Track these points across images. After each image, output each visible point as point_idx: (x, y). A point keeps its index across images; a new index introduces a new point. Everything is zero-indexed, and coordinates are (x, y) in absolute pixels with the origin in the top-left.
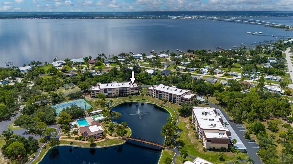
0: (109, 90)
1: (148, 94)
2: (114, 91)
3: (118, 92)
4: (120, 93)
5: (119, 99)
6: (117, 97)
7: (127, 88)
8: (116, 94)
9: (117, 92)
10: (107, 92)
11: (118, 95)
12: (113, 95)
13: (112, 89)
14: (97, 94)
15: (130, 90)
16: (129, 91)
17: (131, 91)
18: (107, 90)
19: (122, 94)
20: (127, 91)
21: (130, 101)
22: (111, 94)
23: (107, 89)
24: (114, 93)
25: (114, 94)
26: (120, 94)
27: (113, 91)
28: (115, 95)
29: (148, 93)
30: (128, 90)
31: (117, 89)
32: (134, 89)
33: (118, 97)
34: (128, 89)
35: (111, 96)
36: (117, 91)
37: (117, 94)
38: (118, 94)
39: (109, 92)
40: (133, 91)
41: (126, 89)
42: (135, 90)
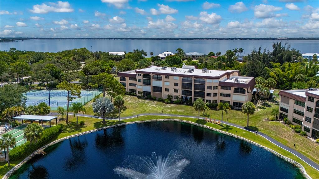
0: (154, 78)
1: (282, 117)
2: (168, 84)
3: (179, 88)
4: (184, 92)
5: (172, 108)
6: (172, 102)
7: (207, 81)
8: (172, 92)
9: (176, 88)
10: (149, 84)
11: (177, 97)
12: (164, 94)
13: (163, 77)
14: (131, 84)
15: (215, 88)
16: (212, 91)
17: (222, 95)
18: (149, 76)
19: (189, 97)
20: (207, 91)
21: (198, 121)
22: (158, 89)
23: (151, 74)
24: (167, 90)
25: (167, 93)
26: (184, 96)
27: (166, 83)
28: (170, 97)
29: (282, 109)
30: (209, 88)
31: (177, 78)
32: (233, 89)
33: (176, 103)
34: (208, 82)
35: (158, 97)
36: (176, 84)
37: (176, 94)
38: (179, 94)
39: (155, 83)
40: (229, 96)
41: (204, 82)
42: (236, 91)
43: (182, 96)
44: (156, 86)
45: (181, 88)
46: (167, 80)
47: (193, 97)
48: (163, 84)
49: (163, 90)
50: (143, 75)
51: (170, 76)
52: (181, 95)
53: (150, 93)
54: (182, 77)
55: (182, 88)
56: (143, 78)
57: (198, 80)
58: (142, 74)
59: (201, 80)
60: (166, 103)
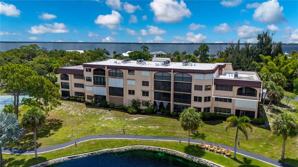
0: (111, 75)
2: (133, 83)
3: (150, 88)
4: (157, 96)
5: (139, 122)
6: (139, 112)
7: (195, 76)
8: (138, 96)
9: (146, 88)
10: (104, 84)
11: (147, 104)
12: (127, 100)
13: (125, 72)
14: (77, 85)
15: (208, 88)
16: (203, 94)
17: (218, 99)
18: (103, 72)
19: (165, 103)
20: (195, 93)
21: (189, 149)
22: (117, 92)
23: (106, 69)
24: (132, 92)
25: (131, 97)
26: (158, 102)
27: (129, 82)
28: (135, 104)
30: (199, 88)
31: (147, 73)
32: (235, 89)
33: (146, 113)
34: (196, 80)
35: (117, 104)
36: (146, 84)
37: (146, 99)
38: (150, 98)
39: (113, 82)
41: (191, 79)
42: (240, 93)
43: (155, 102)
44: (114, 86)
45: (153, 89)
46: (131, 76)
47: (172, 102)
48: (125, 84)
49: (126, 92)
50: (94, 70)
51: (135, 71)
52: (153, 100)
53: (105, 97)
54: (154, 73)
55: (155, 89)
56: (94, 74)
57: (180, 75)
58: (92, 69)
59: (185, 76)
60: (130, 114)
